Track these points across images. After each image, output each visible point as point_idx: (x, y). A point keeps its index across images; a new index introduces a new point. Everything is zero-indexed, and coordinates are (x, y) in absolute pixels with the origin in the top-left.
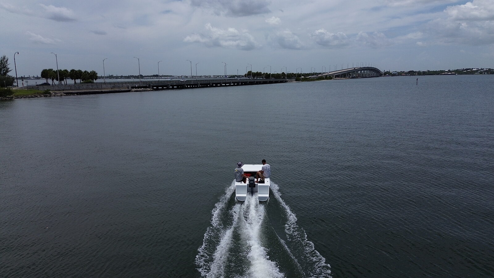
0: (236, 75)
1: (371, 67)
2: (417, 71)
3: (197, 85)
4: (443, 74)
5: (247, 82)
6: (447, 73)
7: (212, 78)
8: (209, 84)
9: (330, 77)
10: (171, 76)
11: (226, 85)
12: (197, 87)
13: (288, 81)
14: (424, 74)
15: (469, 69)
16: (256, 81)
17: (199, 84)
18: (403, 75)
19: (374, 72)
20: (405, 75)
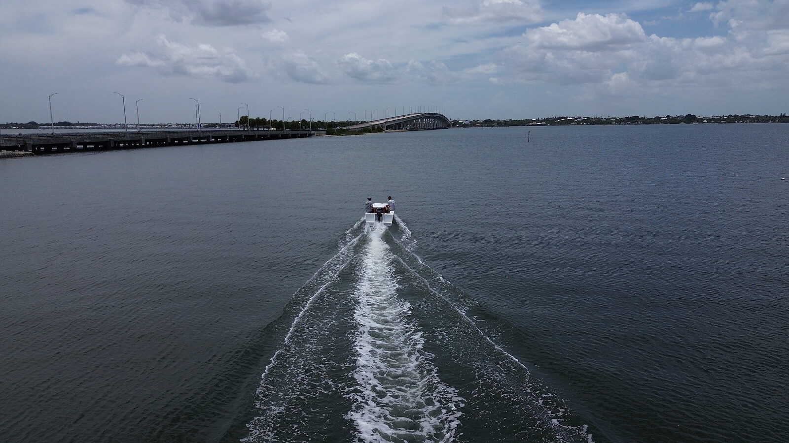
0: (217, 124)
1: (436, 114)
2: (496, 119)
3: (139, 141)
4: (531, 124)
5: (241, 136)
6: (535, 123)
7: (174, 128)
8: (165, 140)
9: (379, 128)
10: (95, 124)
11: (199, 140)
12: (141, 147)
13: (314, 134)
14: (505, 124)
15: (562, 118)
16: (257, 133)
17: (143, 140)
18: (478, 126)
19: (439, 122)
20: (480, 126)
